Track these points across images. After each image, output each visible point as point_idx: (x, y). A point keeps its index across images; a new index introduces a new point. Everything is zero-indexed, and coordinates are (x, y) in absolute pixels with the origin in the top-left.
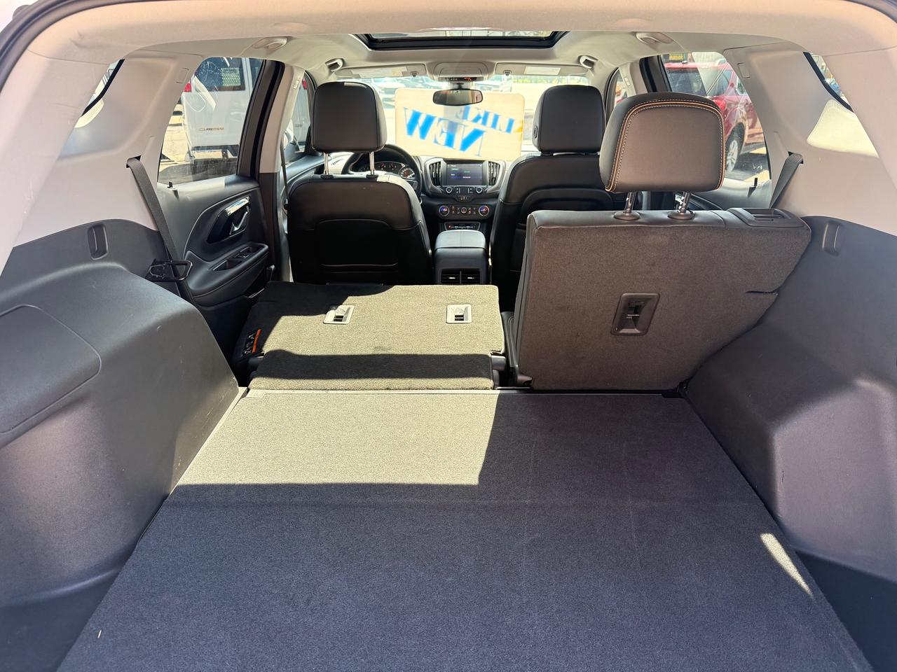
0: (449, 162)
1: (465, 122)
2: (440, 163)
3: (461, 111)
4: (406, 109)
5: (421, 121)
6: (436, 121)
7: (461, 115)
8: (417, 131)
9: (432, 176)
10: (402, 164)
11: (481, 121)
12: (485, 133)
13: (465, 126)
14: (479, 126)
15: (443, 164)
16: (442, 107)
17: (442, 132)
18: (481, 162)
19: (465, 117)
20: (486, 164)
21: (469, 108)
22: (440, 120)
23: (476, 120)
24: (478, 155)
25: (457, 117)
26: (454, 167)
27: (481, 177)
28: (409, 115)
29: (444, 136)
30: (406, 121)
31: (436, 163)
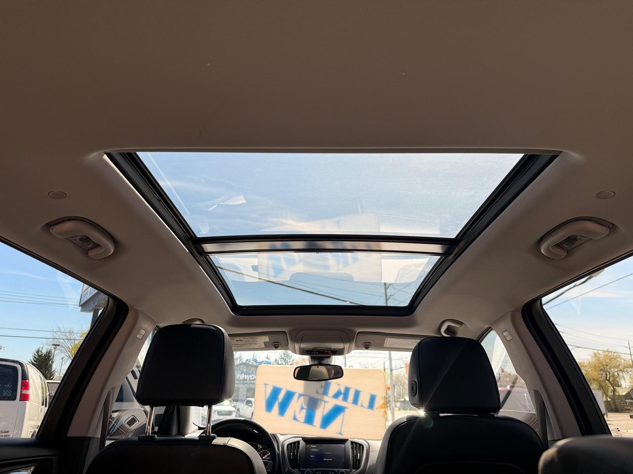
0: (308, 441)
1: (326, 398)
2: (298, 442)
3: (322, 387)
4: (266, 385)
5: (281, 396)
6: (296, 397)
7: (321, 391)
8: (276, 408)
9: (289, 456)
10: (259, 445)
11: (341, 397)
12: (346, 410)
13: (325, 402)
14: (340, 402)
15: (302, 443)
16: (302, 382)
17: (302, 408)
18: (344, 441)
19: (325, 393)
20: (348, 444)
21: (330, 383)
22: (300, 395)
23: (336, 396)
24: (340, 433)
25: (317, 392)
26: (314, 448)
27: (344, 460)
28: (269, 390)
29: (304, 412)
30: (266, 397)
31: (294, 443)
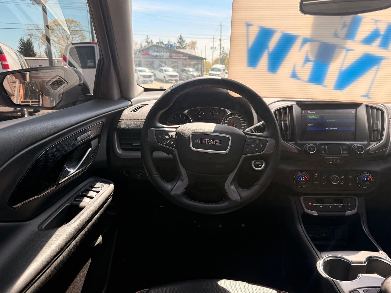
0: (304, 105)
1: (349, 44)
2: (291, 107)
3: (344, 26)
4: (248, 25)
5: (273, 43)
6: (298, 42)
7: (343, 33)
8: (264, 61)
10: (227, 110)
11: (378, 41)
12: (383, 63)
13: (348, 50)
14: (374, 49)
15: (296, 110)
16: (310, 18)
17: (307, 60)
18: (355, 106)
19: (350, 35)
21: (360, 19)
22: (305, 41)
23: (369, 40)
25: (336, 35)
26: (312, 115)
27: (353, 129)
28: (254, 32)
29: (310, 67)
30: (248, 45)
31: (285, 108)
